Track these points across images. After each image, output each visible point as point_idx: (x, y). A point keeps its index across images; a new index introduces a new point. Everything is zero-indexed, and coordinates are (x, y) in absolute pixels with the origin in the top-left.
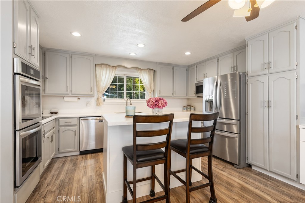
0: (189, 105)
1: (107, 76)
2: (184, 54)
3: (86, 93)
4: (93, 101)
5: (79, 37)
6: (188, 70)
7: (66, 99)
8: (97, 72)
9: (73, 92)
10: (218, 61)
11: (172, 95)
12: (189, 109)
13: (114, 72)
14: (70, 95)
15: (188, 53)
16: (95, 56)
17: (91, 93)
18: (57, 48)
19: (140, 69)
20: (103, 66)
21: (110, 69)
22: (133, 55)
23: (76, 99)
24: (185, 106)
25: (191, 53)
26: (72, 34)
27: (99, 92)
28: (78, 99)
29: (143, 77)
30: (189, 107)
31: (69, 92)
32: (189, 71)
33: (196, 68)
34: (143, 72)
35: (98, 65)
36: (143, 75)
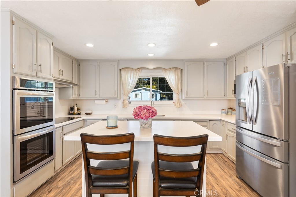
0: (230, 108)
1: (132, 79)
2: (209, 45)
3: (111, 96)
4: (120, 103)
5: (93, 47)
6: (225, 64)
7: (97, 102)
8: (122, 76)
9: (101, 96)
10: (263, 48)
11: (203, 96)
12: (230, 113)
13: (138, 74)
14: (99, 98)
15: (214, 44)
16: (118, 61)
17: (115, 96)
18: (88, 59)
19: (164, 69)
20: (127, 69)
21: (134, 72)
22: (151, 55)
23: (104, 102)
24: (224, 110)
25: (219, 44)
26: (86, 45)
27: (124, 95)
28: (106, 101)
29: (168, 77)
30: (230, 110)
31: (97, 96)
32: (227, 65)
33: (235, 60)
34: (168, 72)
35: (123, 68)
36: (169, 75)
